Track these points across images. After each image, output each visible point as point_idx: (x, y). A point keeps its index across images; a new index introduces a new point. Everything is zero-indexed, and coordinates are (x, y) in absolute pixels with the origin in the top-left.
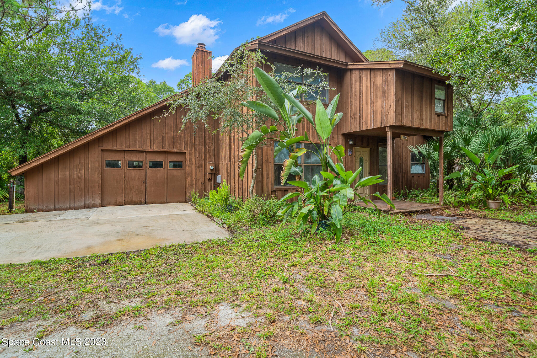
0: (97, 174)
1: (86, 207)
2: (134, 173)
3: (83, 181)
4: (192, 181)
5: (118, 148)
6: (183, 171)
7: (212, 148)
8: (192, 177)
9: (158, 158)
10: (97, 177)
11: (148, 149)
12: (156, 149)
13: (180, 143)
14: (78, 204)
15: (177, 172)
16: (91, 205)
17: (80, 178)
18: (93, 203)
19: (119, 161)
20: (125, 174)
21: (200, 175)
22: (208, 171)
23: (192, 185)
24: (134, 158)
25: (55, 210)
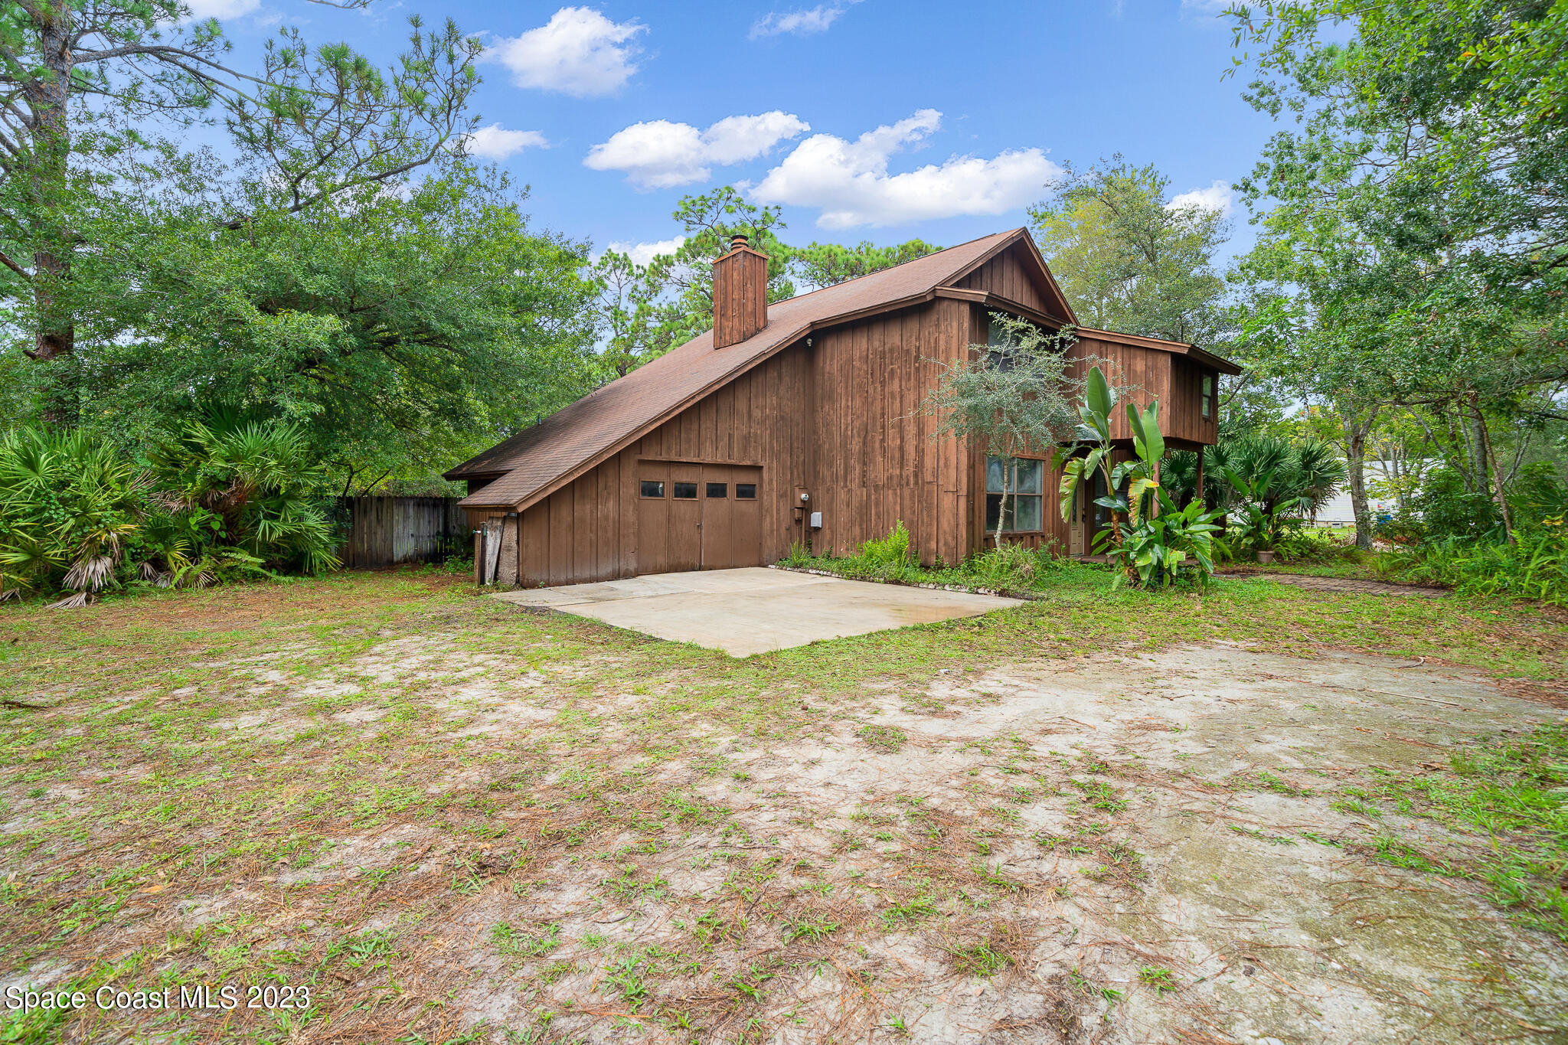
0: (631, 508)
1: (617, 576)
2: (684, 506)
3: (611, 524)
4: (772, 523)
5: (664, 457)
6: (757, 504)
7: (802, 459)
8: (772, 516)
9: (719, 478)
10: (630, 516)
11: (709, 460)
12: (719, 460)
13: (755, 449)
14: (602, 572)
15: (746, 506)
16: (622, 574)
17: (607, 518)
18: (625, 567)
19: (658, 483)
20: (669, 508)
21: (785, 512)
22: (799, 504)
23: (772, 531)
24: (685, 477)
25: (567, 583)
